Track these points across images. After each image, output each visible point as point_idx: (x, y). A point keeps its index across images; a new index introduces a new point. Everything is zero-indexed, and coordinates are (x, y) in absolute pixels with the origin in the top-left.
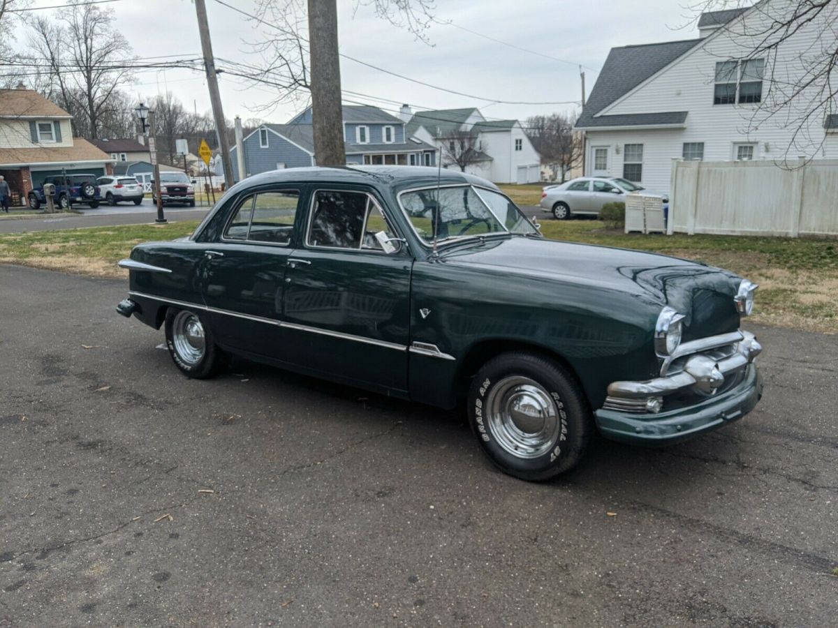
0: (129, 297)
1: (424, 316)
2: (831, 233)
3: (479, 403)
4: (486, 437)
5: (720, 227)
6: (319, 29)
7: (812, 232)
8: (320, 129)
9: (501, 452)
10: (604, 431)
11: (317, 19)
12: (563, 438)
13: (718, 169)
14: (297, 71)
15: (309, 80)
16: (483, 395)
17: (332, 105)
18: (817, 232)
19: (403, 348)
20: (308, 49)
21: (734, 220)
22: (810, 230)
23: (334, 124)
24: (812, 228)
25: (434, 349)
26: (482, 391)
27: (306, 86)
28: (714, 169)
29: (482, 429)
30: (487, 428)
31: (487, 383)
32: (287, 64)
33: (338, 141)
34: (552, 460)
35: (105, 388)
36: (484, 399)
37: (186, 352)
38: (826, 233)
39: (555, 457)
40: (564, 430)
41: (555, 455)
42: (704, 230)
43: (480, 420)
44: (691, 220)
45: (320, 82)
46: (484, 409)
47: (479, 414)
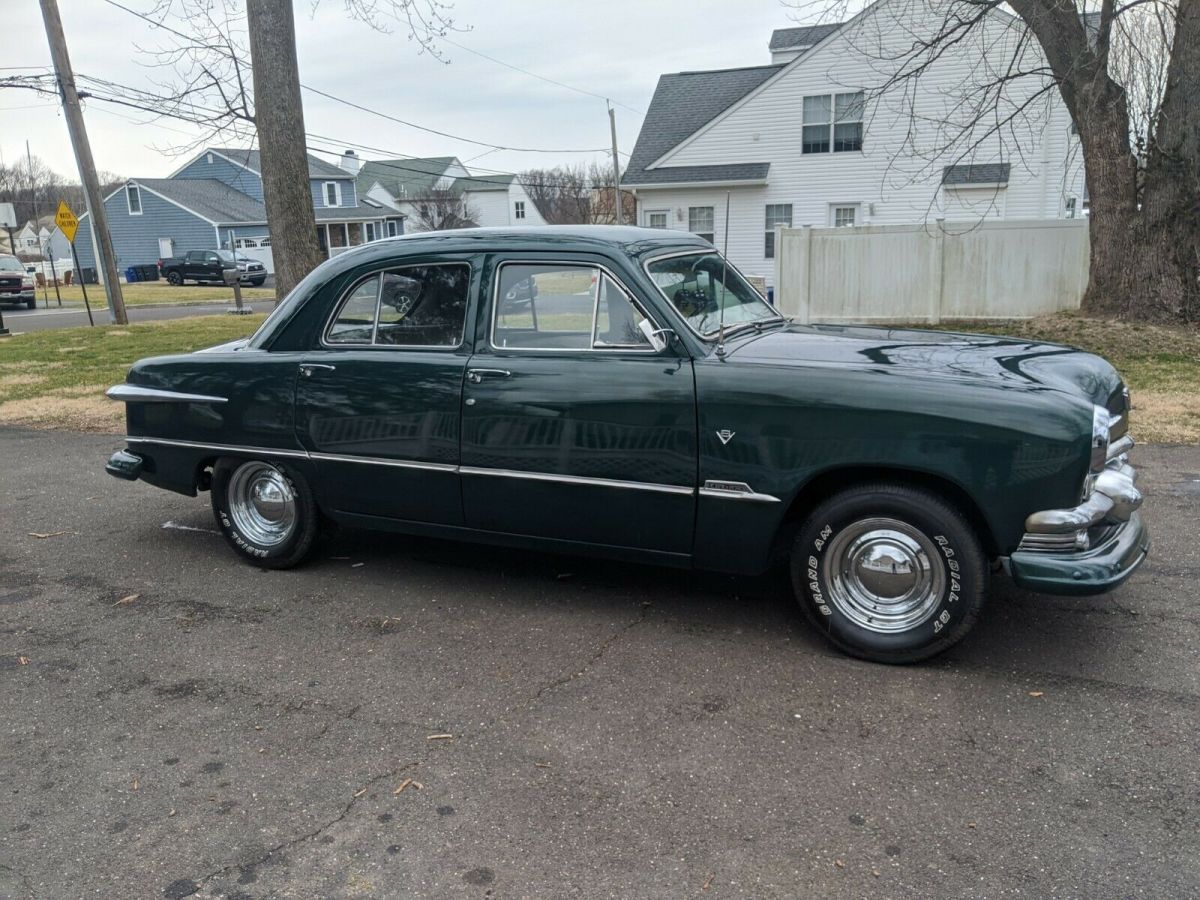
0: (126, 447)
1: (724, 442)
2: (979, 317)
3: (813, 561)
4: (825, 610)
5: (842, 314)
6: (266, 32)
7: (957, 317)
8: (275, 183)
9: (850, 628)
10: (1026, 580)
11: (263, 17)
12: (952, 597)
13: (835, 237)
14: (232, 91)
15: (252, 113)
16: (819, 550)
17: (292, 146)
18: (962, 317)
19: (689, 491)
20: (249, 60)
21: (859, 305)
22: (954, 314)
23: (297, 177)
24: (957, 312)
25: (743, 489)
26: (819, 544)
27: (248, 118)
29: (818, 599)
30: (826, 596)
31: (829, 531)
32: (217, 83)
33: (304, 202)
34: (936, 631)
35: (131, 598)
36: (820, 556)
38: (974, 317)
39: (941, 626)
40: (955, 586)
41: (941, 622)
42: (821, 319)
43: (814, 586)
44: (803, 306)
45: (271, 112)
46: (820, 570)
47: (814, 577)
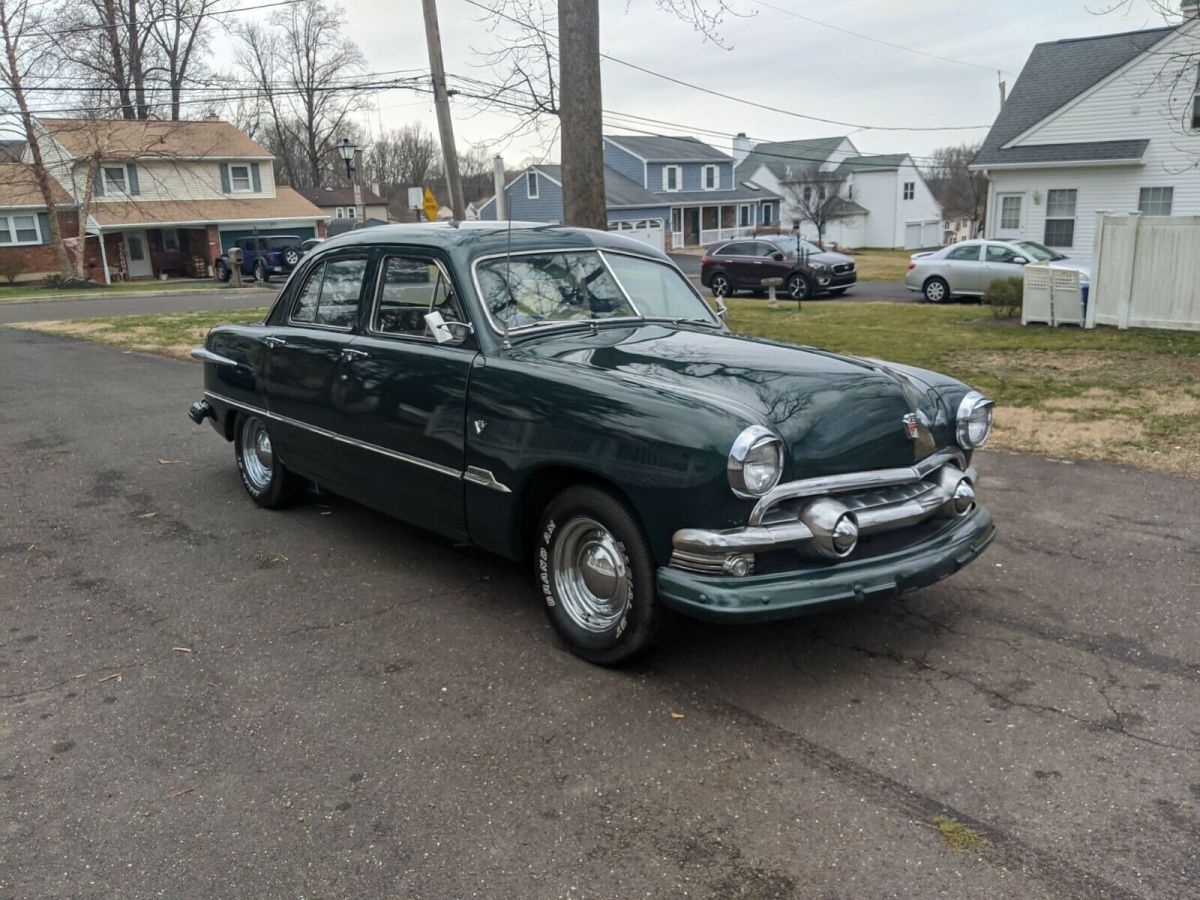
0: (203, 398)
1: (479, 430)
3: (543, 553)
4: (551, 601)
5: (1169, 318)
6: (571, 30)
8: (570, 171)
9: (567, 622)
10: (667, 599)
11: (569, 16)
12: (629, 606)
14: (542, 90)
15: (557, 105)
16: (548, 542)
17: (587, 137)
19: (457, 475)
20: (558, 58)
21: (1191, 308)
23: (590, 165)
25: (488, 476)
26: (547, 537)
27: (553, 112)
28: (1162, 228)
29: (546, 589)
30: (553, 588)
31: (552, 526)
32: (528, 80)
33: (595, 190)
34: (618, 636)
35: (148, 515)
36: (550, 549)
37: (257, 471)
39: (621, 632)
40: (631, 595)
41: (621, 629)
42: (1144, 322)
43: (544, 577)
44: (1123, 305)
45: (571, 105)
46: (550, 562)
47: (544, 568)
